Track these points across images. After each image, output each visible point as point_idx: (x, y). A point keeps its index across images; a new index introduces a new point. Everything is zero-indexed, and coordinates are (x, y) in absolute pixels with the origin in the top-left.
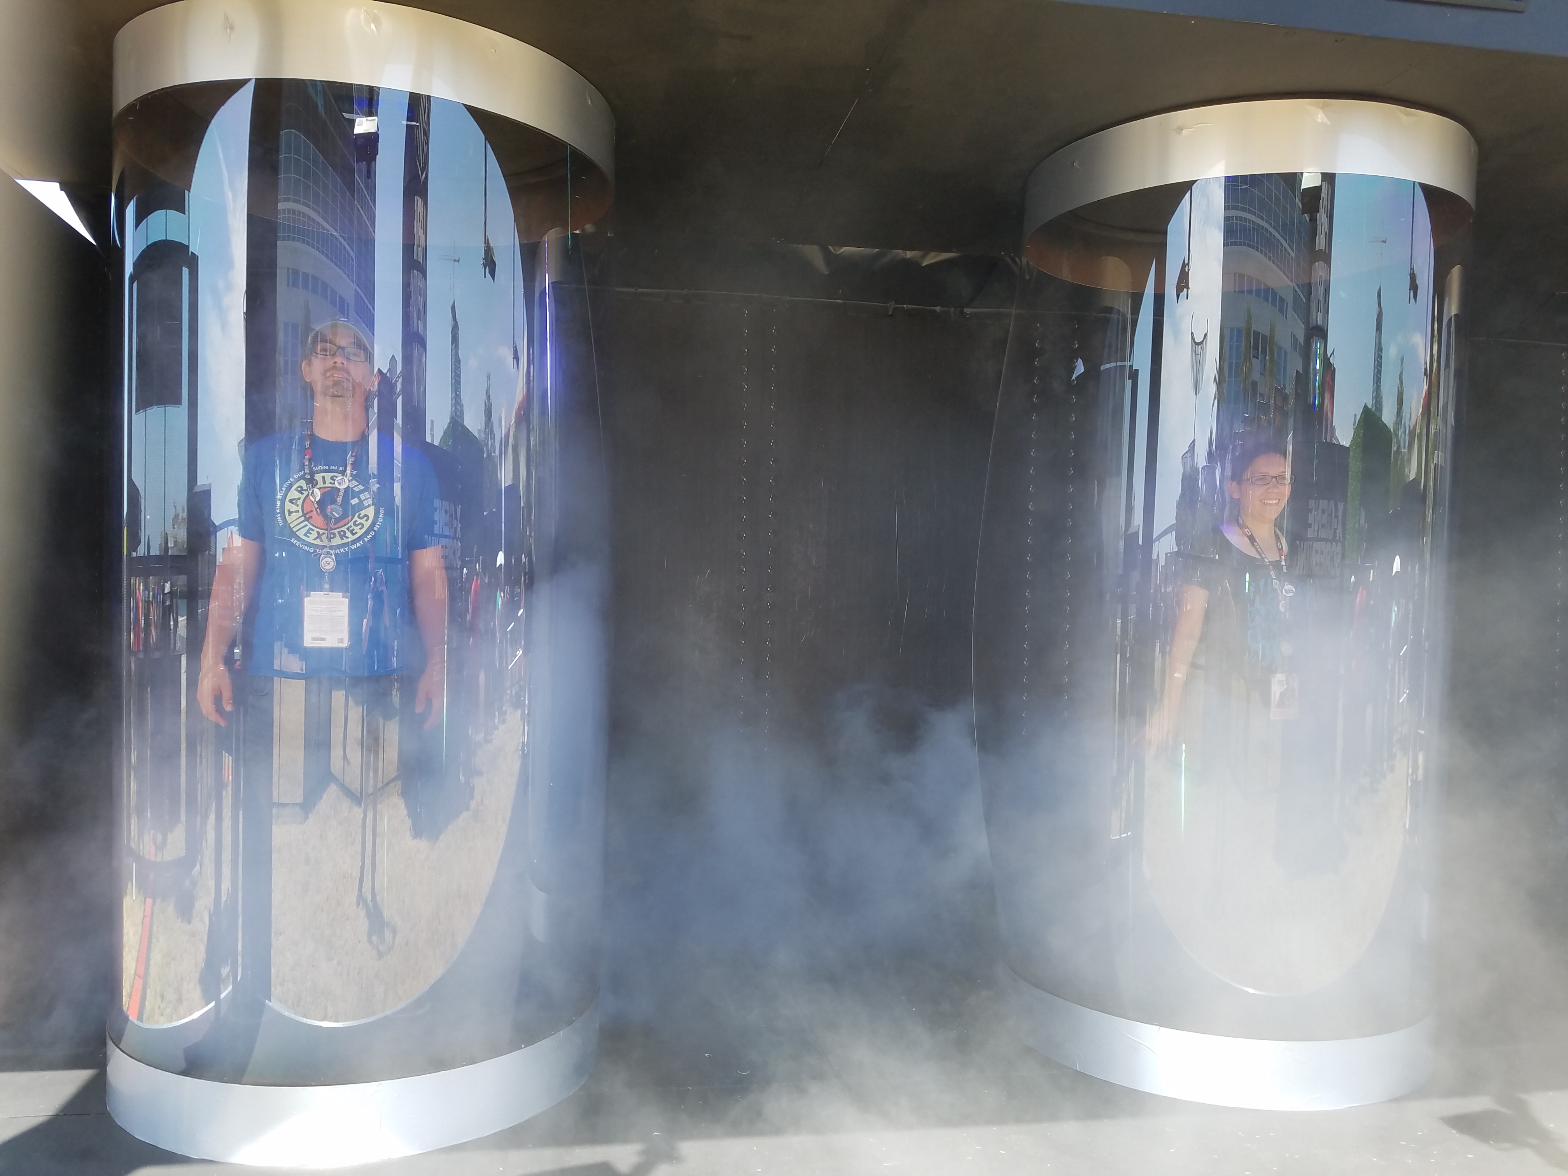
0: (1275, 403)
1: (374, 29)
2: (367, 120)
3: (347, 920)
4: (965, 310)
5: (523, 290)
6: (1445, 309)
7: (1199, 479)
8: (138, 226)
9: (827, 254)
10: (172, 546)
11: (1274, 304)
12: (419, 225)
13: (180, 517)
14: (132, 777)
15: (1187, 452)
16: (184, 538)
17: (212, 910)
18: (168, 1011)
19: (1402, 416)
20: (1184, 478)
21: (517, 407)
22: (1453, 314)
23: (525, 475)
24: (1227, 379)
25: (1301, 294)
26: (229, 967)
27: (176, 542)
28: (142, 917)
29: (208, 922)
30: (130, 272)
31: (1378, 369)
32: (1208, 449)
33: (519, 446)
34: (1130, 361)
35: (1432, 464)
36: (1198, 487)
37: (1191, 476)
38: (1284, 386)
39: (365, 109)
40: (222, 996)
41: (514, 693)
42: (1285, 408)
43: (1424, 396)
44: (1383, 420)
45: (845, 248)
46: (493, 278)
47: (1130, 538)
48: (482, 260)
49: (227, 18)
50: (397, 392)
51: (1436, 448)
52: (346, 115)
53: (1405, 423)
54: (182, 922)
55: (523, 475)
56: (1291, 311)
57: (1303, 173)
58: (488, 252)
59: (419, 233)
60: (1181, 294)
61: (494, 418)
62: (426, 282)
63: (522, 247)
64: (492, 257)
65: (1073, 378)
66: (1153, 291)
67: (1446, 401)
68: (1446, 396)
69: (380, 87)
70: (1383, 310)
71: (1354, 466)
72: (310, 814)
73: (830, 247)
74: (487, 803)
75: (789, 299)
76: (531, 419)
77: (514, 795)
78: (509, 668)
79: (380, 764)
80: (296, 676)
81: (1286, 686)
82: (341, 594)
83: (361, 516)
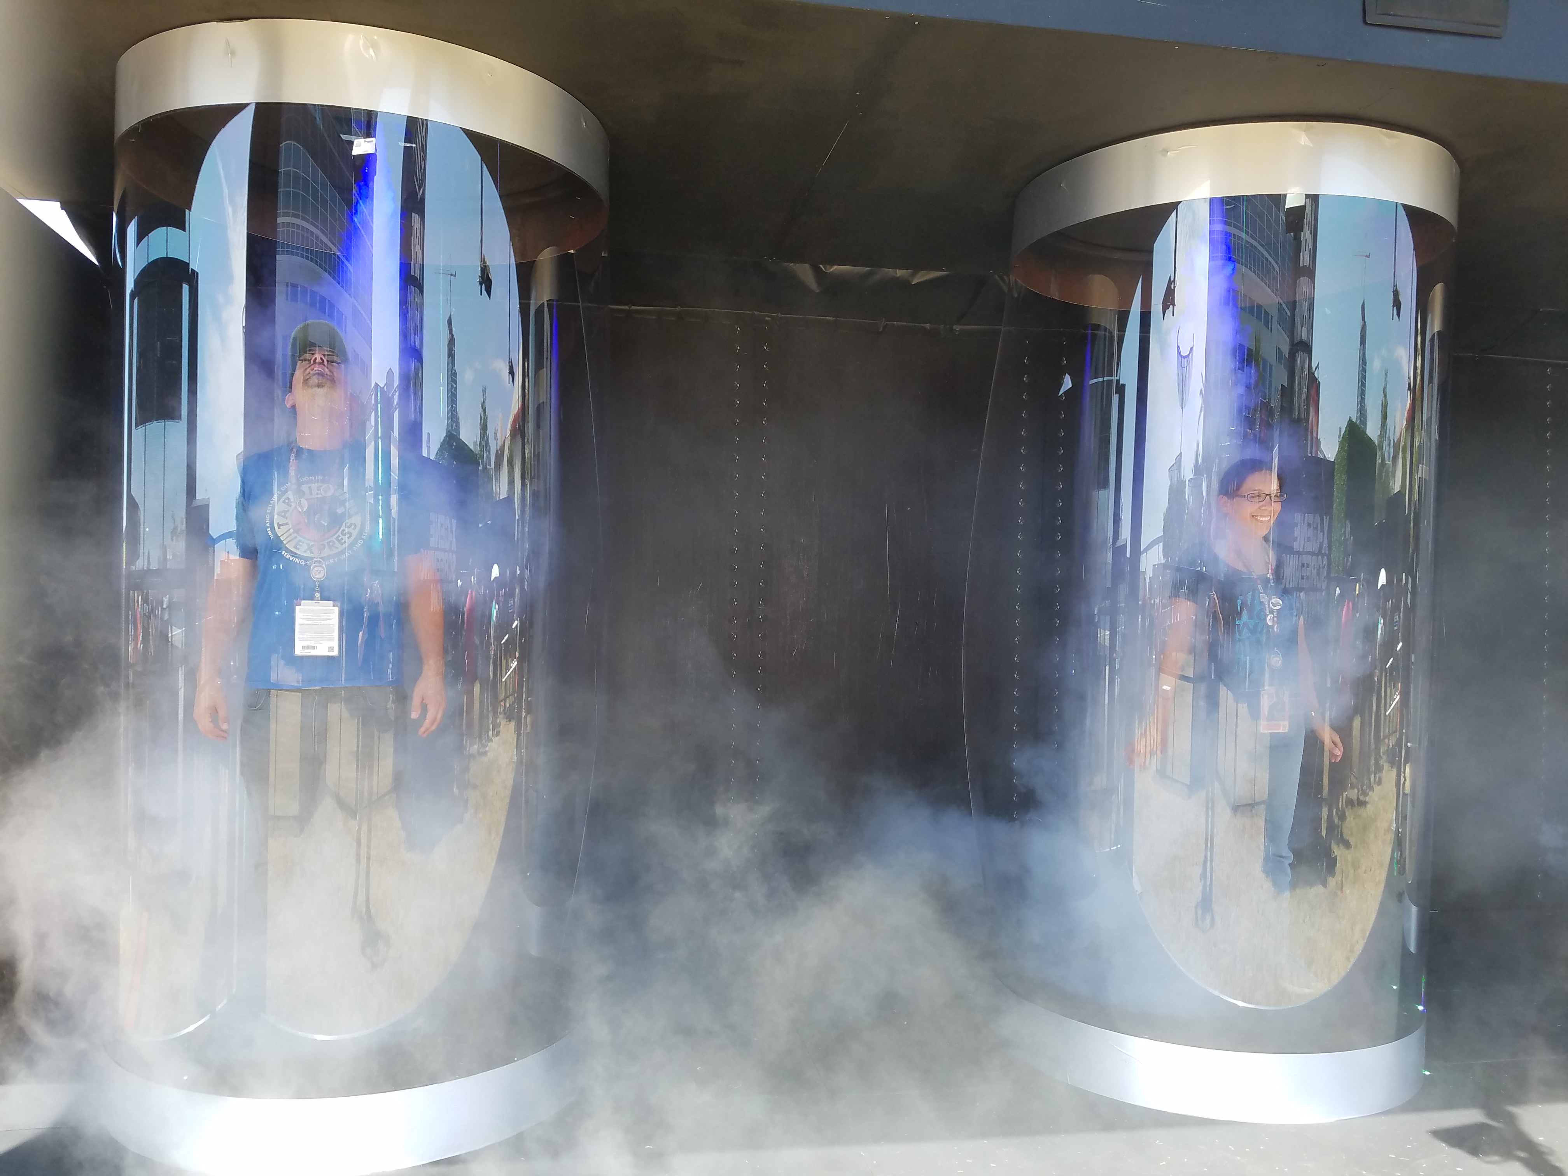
0: (1260, 416)
1: (373, 55)
2: (365, 141)
3: (343, 933)
4: (955, 327)
5: (519, 306)
6: (1428, 324)
7: (1185, 491)
8: (139, 243)
9: (819, 275)
10: (171, 558)
11: (1258, 318)
12: (416, 242)
13: (179, 530)
15: (1173, 465)
16: (183, 552)
17: (208, 922)
18: (163, 1024)
19: (1387, 429)
20: (1171, 490)
21: (513, 420)
22: (1436, 330)
23: (520, 488)
24: (1213, 392)
25: (1286, 309)
26: (224, 979)
27: (174, 555)
28: (138, 929)
29: (203, 935)
30: (131, 290)
31: (1362, 380)
32: (1194, 462)
33: (514, 458)
34: (1116, 377)
35: (1416, 477)
36: (1185, 499)
37: (1177, 487)
38: (1270, 399)
39: (364, 130)
40: (217, 1009)
41: (508, 705)
42: (1270, 421)
43: (1407, 408)
44: (1367, 433)
45: (836, 267)
46: (489, 294)
47: (1118, 551)
48: (478, 277)
49: (229, 44)
50: (394, 406)
51: (1420, 461)
52: (344, 137)
53: (1389, 437)
54: (178, 935)
55: (518, 488)
56: (1275, 325)
57: (1287, 194)
58: (485, 270)
59: (416, 249)
60: (1167, 311)
61: (490, 432)
62: (423, 298)
63: (518, 265)
64: (488, 275)
65: (1060, 393)
66: (1140, 309)
67: (1430, 415)
68: (1430, 409)
69: (378, 111)
70: (1367, 324)
71: (1340, 477)
73: (821, 266)
74: (481, 815)
75: (780, 316)
76: (526, 432)
77: (507, 807)
78: (504, 679)
79: (375, 777)
80: (293, 689)
81: (1275, 699)
82: (331, 603)
83: (348, 525)
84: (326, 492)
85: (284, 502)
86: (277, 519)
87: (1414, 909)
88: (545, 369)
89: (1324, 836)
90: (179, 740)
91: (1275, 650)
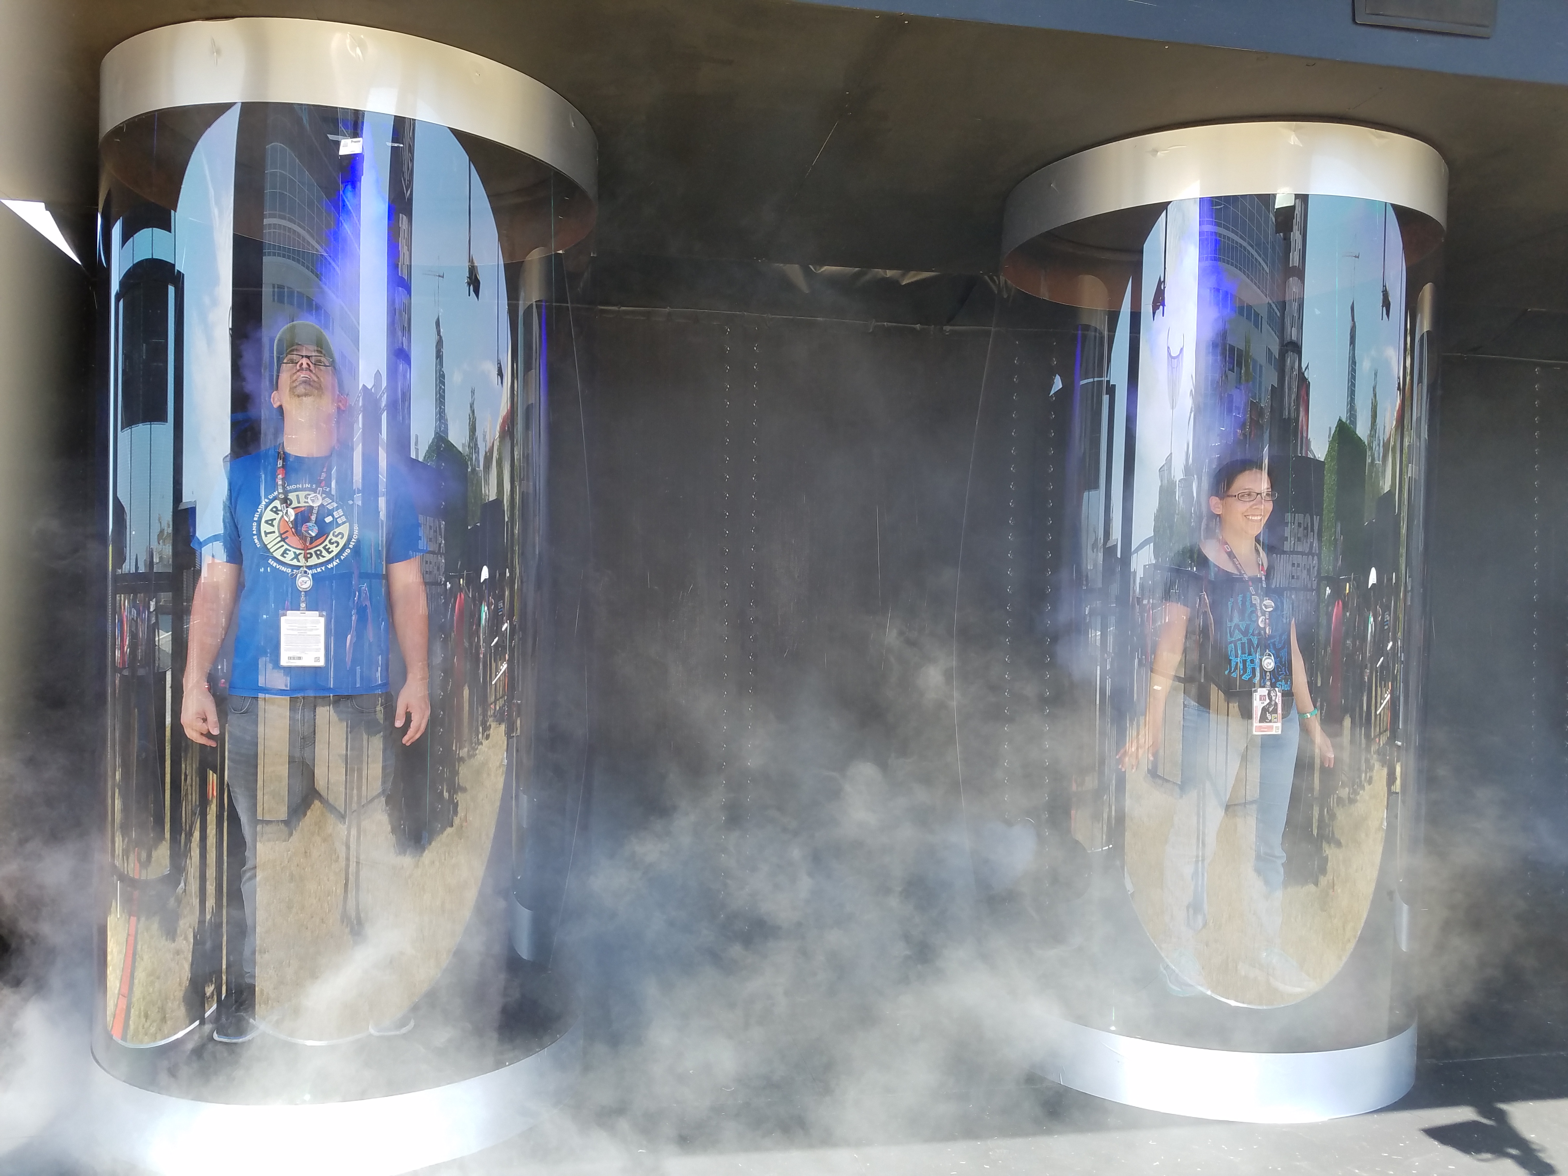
0: (1251, 416)
1: (360, 54)
2: (352, 141)
3: (332, 937)
4: (944, 328)
5: (507, 307)
6: (1418, 324)
7: (1175, 492)
8: (124, 245)
9: (807, 273)
10: (158, 561)
11: (1249, 319)
12: (404, 243)
13: (166, 534)
14: (117, 795)
15: (1164, 465)
16: (169, 554)
17: (196, 928)
18: (153, 1030)
19: (1376, 429)
20: (1161, 492)
21: (502, 421)
22: (1425, 330)
23: (509, 490)
24: (1203, 392)
25: (1276, 310)
26: (213, 986)
27: (161, 558)
28: (126, 935)
29: (192, 941)
30: (116, 291)
31: (1352, 381)
32: (1185, 463)
33: (503, 460)
34: (1107, 377)
35: (1406, 477)
36: (1175, 499)
37: (1168, 489)
38: (1260, 399)
39: (351, 131)
40: (207, 1015)
41: (498, 708)
42: (1260, 421)
43: (1397, 408)
44: (1357, 433)
45: (826, 267)
46: (477, 295)
47: (1109, 551)
48: (466, 277)
49: (214, 43)
50: (382, 408)
51: (1410, 461)
52: (331, 137)
53: (1379, 437)
54: (167, 940)
55: (507, 490)
56: (1265, 326)
57: (1276, 194)
58: (473, 270)
59: (404, 250)
60: (1157, 311)
61: (479, 433)
62: (411, 299)
63: (506, 266)
64: (476, 275)
65: (1051, 394)
66: (1130, 309)
67: (1419, 416)
68: (1419, 410)
69: (365, 111)
70: (1357, 324)
71: (1330, 479)
72: (294, 832)
73: (811, 266)
74: (471, 819)
75: (770, 317)
76: (515, 433)
77: (498, 810)
78: (493, 683)
79: (364, 781)
80: (282, 692)
81: (1268, 701)
82: (317, 613)
83: (336, 534)
84: (313, 501)
85: (272, 510)
86: (264, 527)
87: (1405, 907)
88: (534, 370)
89: (1316, 835)
90: (167, 744)
91: (1267, 651)
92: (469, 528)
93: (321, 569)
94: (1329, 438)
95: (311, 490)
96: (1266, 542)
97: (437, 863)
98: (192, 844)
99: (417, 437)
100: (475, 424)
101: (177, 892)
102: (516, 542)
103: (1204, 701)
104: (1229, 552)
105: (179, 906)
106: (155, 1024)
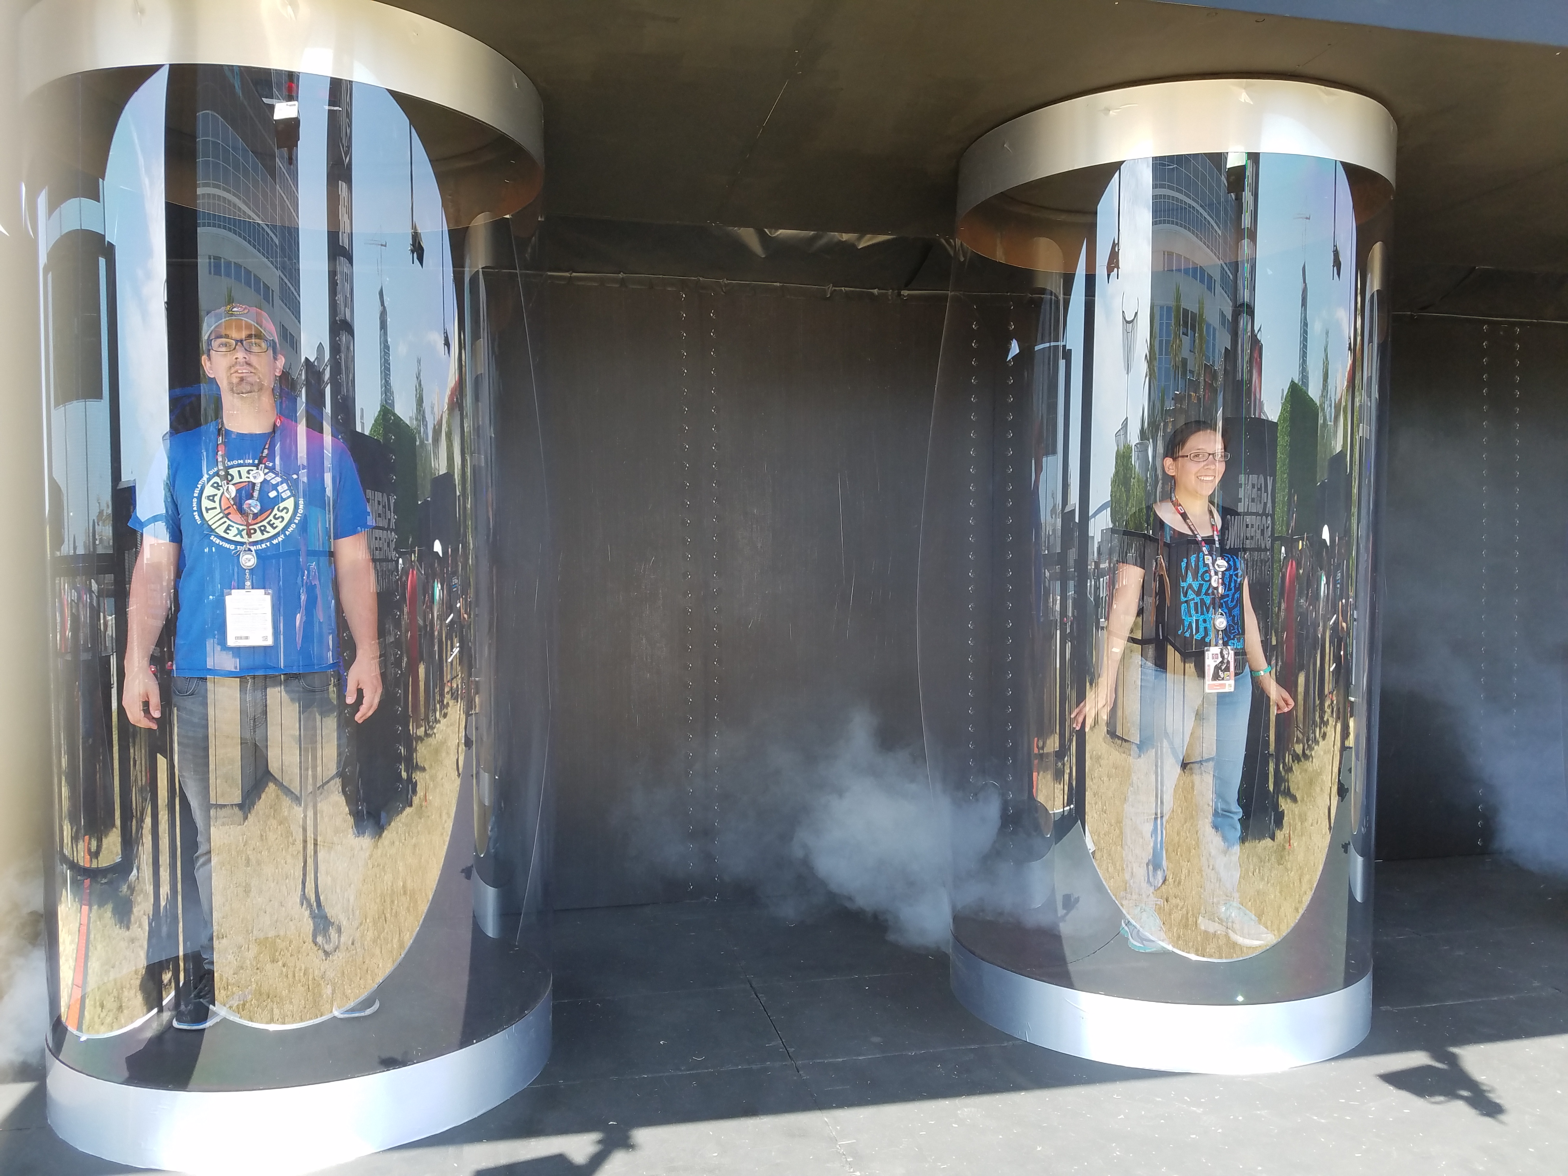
0: (1205, 380)
1: (291, 12)
2: (287, 105)
3: (291, 920)
4: (902, 292)
5: (452, 275)
6: (1368, 283)
7: (1131, 456)
8: (51, 215)
9: (764, 238)
10: (98, 543)
11: (1202, 281)
12: (344, 211)
13: (105, 514)
14: (63, 781)
15: (1120, 430)
16: (109, 535)
17: (151, 915)
18: (109, 1020)
19: (1328, 390)
20: (1118, 456)
21: (450, 393)
22: (1375, 289)
23: (460, 463)
24: (1157, 356)
25: (1228, 272)
26: (171, 973)
27: (102, 541)
28: (78, 925)
29: (147, 928)
30: (44, 263)
31: (1303, 344)
32: (1140, 427)
33: (453, 432)
34: (1063, 341)
35: (1357, 437)
36: (1131, 464)
37: (1124, 452)
38: (1214, 362)
39: (285, 93)
40: (164, 1003)
41: (455, 686)
42: (1214, 385)
43: (1348, 368)
44: (1309, 394)
45: (780, 231)
46: (421, 263)
47: (1067, 516)
48: (409, 244)
49: (137, 3)
50: (326, 380)
51: (1360, 421)
52: (265, 100)
53: (1330, 397)
54: (120, 928)
55: (458, 463)
56: (1218, 289)
57: (1227, 153)
58: (416, 237)
59: (344, 218)
60: (1112, 274)
61: (426, 405)
62: (353, 268)
63: (450, 232)
64: (419, 243)
65: (1008, 359)
66: (1085, 271)
67: (1370, 375)
68: (1371, 369)
69: (299, 73)
70: (1308, 286)
71: (1283, 440)
72: (249, 815)
73: (766, 230)
74: (431, 798)
75: (726, 282)
76: (464, 405)
77: (458, 789)
78: (450, 660)
79: (319, 762)
80: (230, 675)
81: (1220, 659)
82: (263, 591)
83: (281, 509)
84: (255, 477)
85: (212, 486)
86: (205, 503)
87: (1360, 860)
88: (482, 339)
89: (1272, 791)
90: (113, 730)
91: (1220, 610)
92: (419, 503)
93: (266, 545)
94: (1282, 400)
95: (253, 465)
96: (1221, 504)
97: (397, 843)
98: (144, 830)
99: (362, 410)
100: (422, 393)
101: (130, 879)
102: (468, 517)
103: (1161, 663)
104: (1182, 513)
105: (132, 894)
106: (111, 1014)
